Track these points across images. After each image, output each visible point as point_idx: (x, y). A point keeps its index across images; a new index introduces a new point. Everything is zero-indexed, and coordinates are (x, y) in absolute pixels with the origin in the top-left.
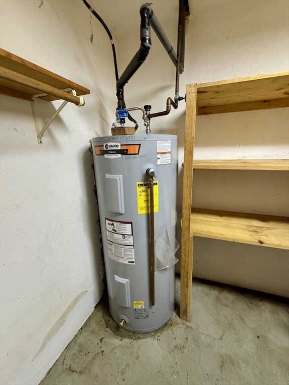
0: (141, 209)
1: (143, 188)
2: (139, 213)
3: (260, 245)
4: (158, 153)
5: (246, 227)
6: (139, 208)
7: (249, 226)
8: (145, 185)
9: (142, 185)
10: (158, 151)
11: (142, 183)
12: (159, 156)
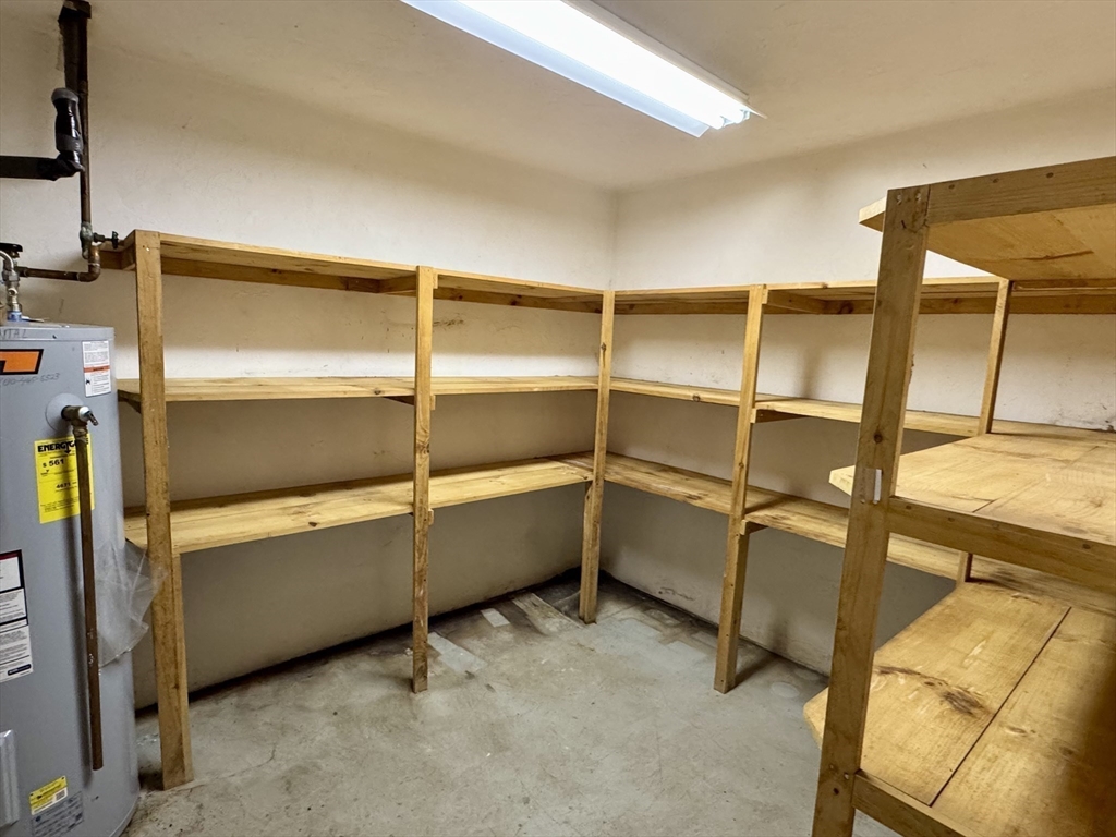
0: (48, 509)
1: (53, 455)
2: (42, 522)
3: (312, 528)
4: (86, 370)
5: (280, 512)
6: (42, 509)
7: (285, 508)
8: (58, 446)
9: (50, 447)
10: (87, 364)
11: (50, 442)
12: (88, 376)
